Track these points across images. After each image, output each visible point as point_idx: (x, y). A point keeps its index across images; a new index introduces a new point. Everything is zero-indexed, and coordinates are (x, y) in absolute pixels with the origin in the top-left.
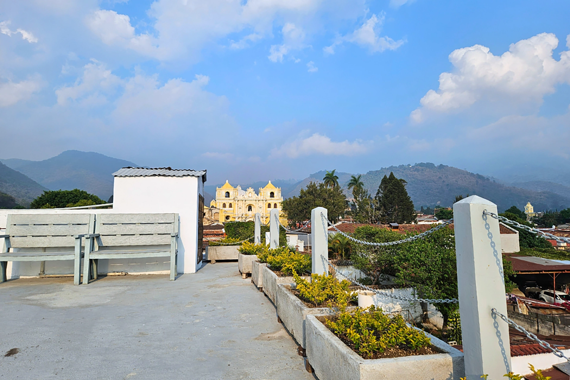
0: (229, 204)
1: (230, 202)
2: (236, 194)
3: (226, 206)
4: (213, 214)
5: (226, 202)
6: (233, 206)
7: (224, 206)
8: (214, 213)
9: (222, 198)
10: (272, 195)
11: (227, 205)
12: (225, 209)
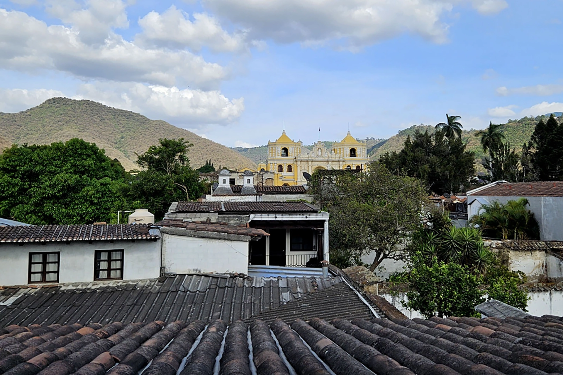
0: (287, 167)
1: (290, 163)
2: (299, 151)
3: (283, 169)
4: (264, 181)
5: (283, 163)
6: (293, 170)
7: (281, 169)
8: (266, 179)
9: (277, 157)
10: (353, 153)
11: (285, 168)
12: (283, 173)
